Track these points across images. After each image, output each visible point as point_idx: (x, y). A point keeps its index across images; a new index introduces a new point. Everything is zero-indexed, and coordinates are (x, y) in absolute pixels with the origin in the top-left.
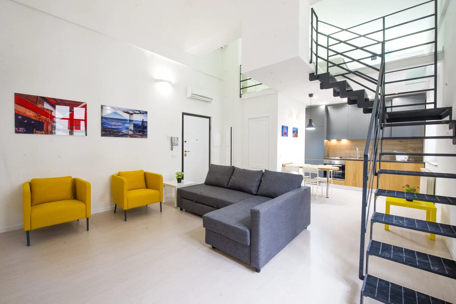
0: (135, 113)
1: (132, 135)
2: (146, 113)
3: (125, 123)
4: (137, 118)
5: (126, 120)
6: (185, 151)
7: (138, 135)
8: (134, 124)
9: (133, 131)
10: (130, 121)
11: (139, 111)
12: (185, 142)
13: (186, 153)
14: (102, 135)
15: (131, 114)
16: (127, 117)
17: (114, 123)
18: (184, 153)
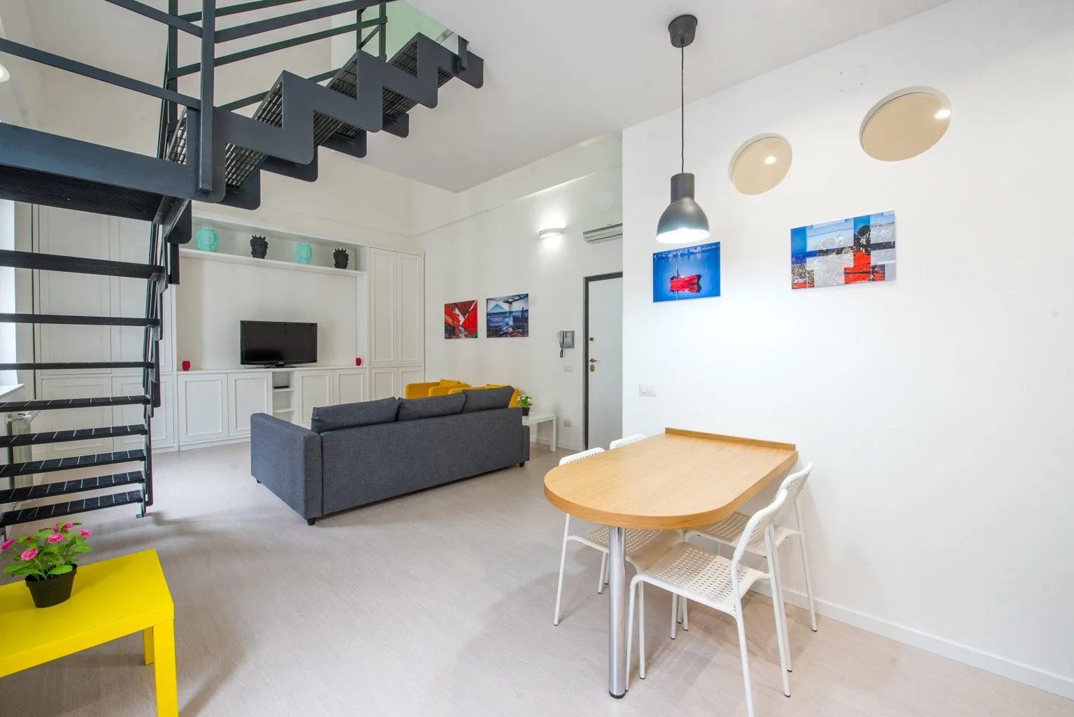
0: (515, 300)
1: (512, 333)
2: (527, 296)
3: (506, 317)
4: (517, 307)
5: (506, 313)
6: (592, 361)
7: (518, 332)
8: (514, 317)
9: (513, 329)
10: (510, 312)
11: (519, 296)
12: (592, 339)
13: (594, 363)
14: (488, 336)
15: (511, 303)
16: (506, 307)
17: (496, 320)
18: (590, 364)
